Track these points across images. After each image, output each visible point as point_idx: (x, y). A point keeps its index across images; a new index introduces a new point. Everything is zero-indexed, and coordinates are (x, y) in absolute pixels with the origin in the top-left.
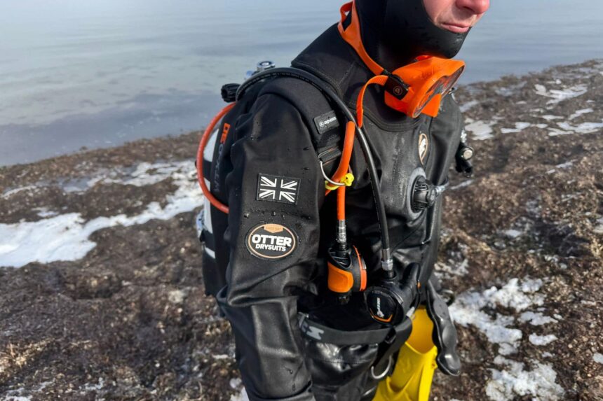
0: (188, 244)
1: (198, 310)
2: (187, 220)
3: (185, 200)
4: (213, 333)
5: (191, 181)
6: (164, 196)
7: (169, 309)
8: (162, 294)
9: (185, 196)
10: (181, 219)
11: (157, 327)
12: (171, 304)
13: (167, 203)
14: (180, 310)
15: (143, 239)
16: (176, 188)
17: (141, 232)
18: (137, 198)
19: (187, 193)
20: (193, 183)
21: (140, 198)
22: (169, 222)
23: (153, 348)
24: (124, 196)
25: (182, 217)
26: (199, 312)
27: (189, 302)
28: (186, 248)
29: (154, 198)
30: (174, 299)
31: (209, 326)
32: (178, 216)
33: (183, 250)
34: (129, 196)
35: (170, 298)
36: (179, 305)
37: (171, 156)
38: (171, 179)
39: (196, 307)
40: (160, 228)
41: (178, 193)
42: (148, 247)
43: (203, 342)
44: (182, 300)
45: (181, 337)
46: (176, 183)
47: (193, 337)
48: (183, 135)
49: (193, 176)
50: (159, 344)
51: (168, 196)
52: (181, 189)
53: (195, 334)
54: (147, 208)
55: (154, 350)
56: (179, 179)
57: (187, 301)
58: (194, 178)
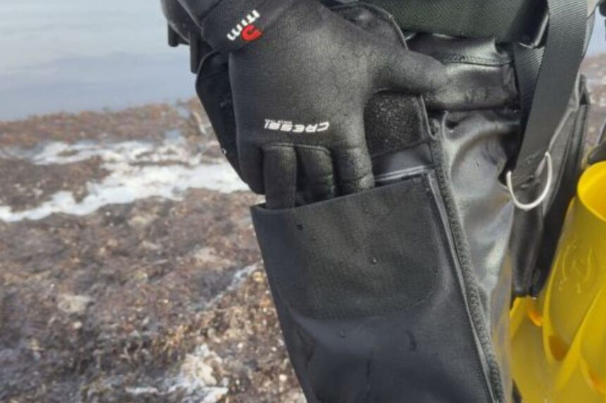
0: (112, 243)
1: (111, 323)
2: (117, 214)
3: (118, 190)
4: (135, 356)
5: (133, 164)
6: (83, 184)
7: (56, 322)
8: (45, 297)
9: (121, 185)
10: (108, 214)
11: (28, 347)
12: (62, 315)
13: (86, 194)
14: (77, 325)
15: (35, 240)
16: (107, 173)
17: (33, 231)
18: (34, 183)
19: (124, 180)
20: (137, 169)
21: (39, 184)
22: (84, 218)
23: (12, 383)
24: (11, 178)
25: (110, 211)
26: (113, 326)
27: (96, 311)
28: (108, 248)
29: (65, 185)
30: (69, 307)
31: (129, 345)
32: (102, 210)
33: (102, 250)
34: (19, 179)
35: (60, 305)
36: (76, 317)
37: (105, 135)
38: (99, 160)
39: (108, 318)
40: (67, 225)
41: (108, 181)
42: (41, 251)
43: (113, 371)
44: (83, 308)
45: (71, 365)
46: (108, 166)
47: (95, 364)
48: (130, 109)
49: (138, 157)
50: (26, 377)
51: (89, 184)
52: (114, 175)
53: (98, 360)
54: (49, 199)
55: (15, 387)
56: (113, 161)
57: (92, 308)
58: (138, 160)
